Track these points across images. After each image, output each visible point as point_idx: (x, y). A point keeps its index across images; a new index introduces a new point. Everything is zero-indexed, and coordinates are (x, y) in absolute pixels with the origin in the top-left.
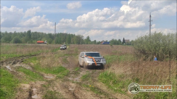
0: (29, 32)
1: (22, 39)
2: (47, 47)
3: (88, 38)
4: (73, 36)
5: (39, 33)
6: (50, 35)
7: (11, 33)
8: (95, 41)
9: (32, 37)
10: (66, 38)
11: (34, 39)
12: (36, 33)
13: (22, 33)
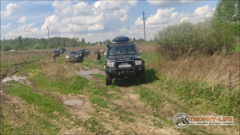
0: (20, 38)
2: (43, 52)
3: (83, 40)
5: (30, 39)
6: (43, 40)
9: (24, 43)
10: (60, 42)
11: (27, 45)
12: (27, 38)
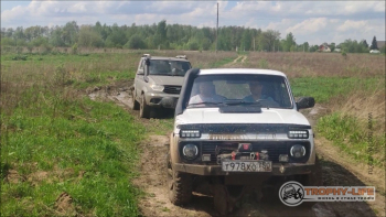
1: (149, 40)
4: (256, 33)
7: (125, 28)
8: (306, 44)
13: (147, 27)
